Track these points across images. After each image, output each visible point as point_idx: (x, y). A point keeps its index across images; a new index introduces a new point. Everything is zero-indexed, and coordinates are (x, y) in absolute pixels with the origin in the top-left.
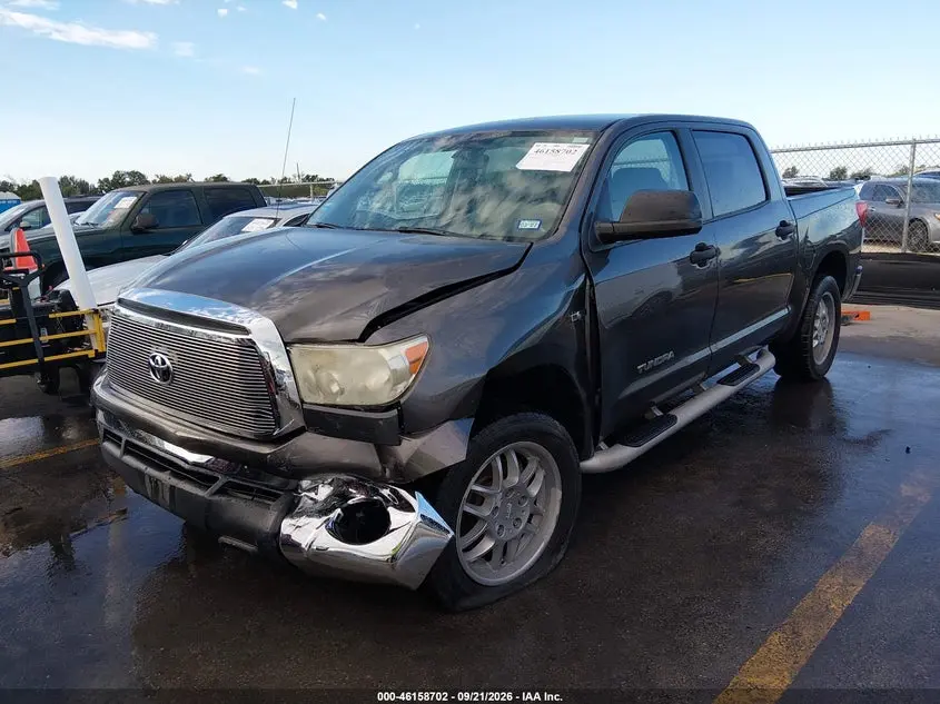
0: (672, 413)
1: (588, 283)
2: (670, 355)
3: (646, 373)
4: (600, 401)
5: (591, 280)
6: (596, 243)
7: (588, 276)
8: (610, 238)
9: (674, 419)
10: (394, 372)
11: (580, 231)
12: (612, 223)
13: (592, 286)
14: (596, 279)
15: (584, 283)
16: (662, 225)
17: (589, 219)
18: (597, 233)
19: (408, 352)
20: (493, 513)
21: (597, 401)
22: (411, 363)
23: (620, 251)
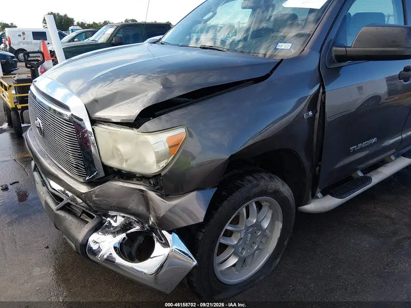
0: (368, 175)
1: (321, 91)
2: (374, 140)
3: (355, 152)
4: (319, 170)
5: (324, 88)
6: (331, 61)
7: (323, 86)
8: (343, 58)
9: (369, 180)
10: (156, 153)
11: (320, 52)
12: (345, 47)
13: (324, 93)
14: (327, 88)
15: (318, 90)
16: (384, 51)
17: (329, 43)
18: (333, 54)
19: (169, 139)
20: (238, 242)
21: (317, 171)
22: (170, 147)
23: (349, 68)
